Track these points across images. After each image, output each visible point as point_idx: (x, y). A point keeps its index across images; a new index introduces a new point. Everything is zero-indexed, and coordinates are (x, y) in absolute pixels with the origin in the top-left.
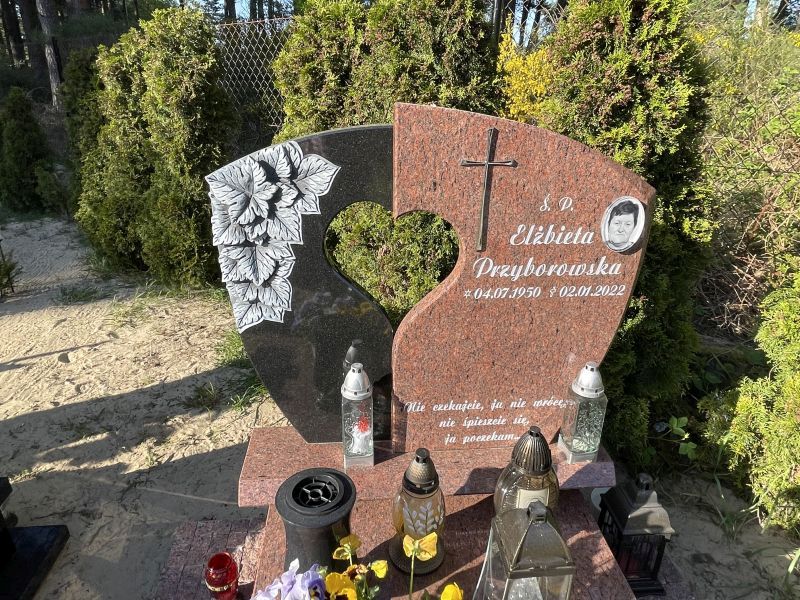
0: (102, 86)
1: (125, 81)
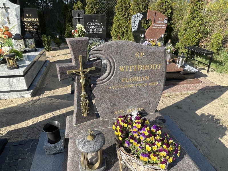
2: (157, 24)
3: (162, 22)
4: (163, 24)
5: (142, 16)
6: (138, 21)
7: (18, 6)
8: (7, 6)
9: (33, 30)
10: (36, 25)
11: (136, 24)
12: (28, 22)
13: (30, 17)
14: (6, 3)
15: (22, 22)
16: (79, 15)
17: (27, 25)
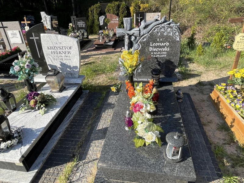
0: (89, 12)
1: (92, 12)
2: (113, 21)
3: (115, 20)
4: (117, 20)
5: (104, 17)
6: (103, 20)
7: (50, 16)
8: (46, 17)
9: (56, 26)
10: (57, 24)
11: (102, 21)
12: (54, 23)
13: (54, 21)
15: (52, 23)
16: (74, 19)
17: (54, 25)
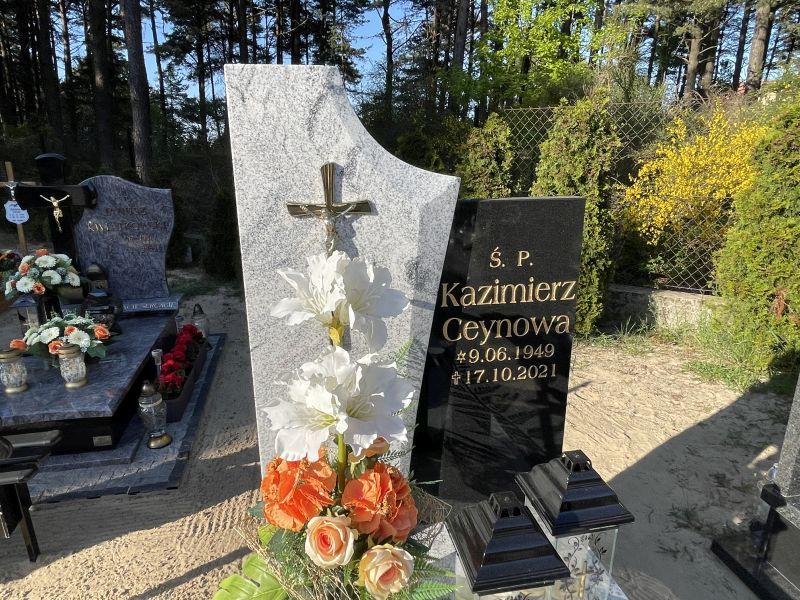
8: (355, 189)
9: (515, 374)
12: (487, 316)
14: (352, 164)
15: (442, 319)
17: (475, 344)
